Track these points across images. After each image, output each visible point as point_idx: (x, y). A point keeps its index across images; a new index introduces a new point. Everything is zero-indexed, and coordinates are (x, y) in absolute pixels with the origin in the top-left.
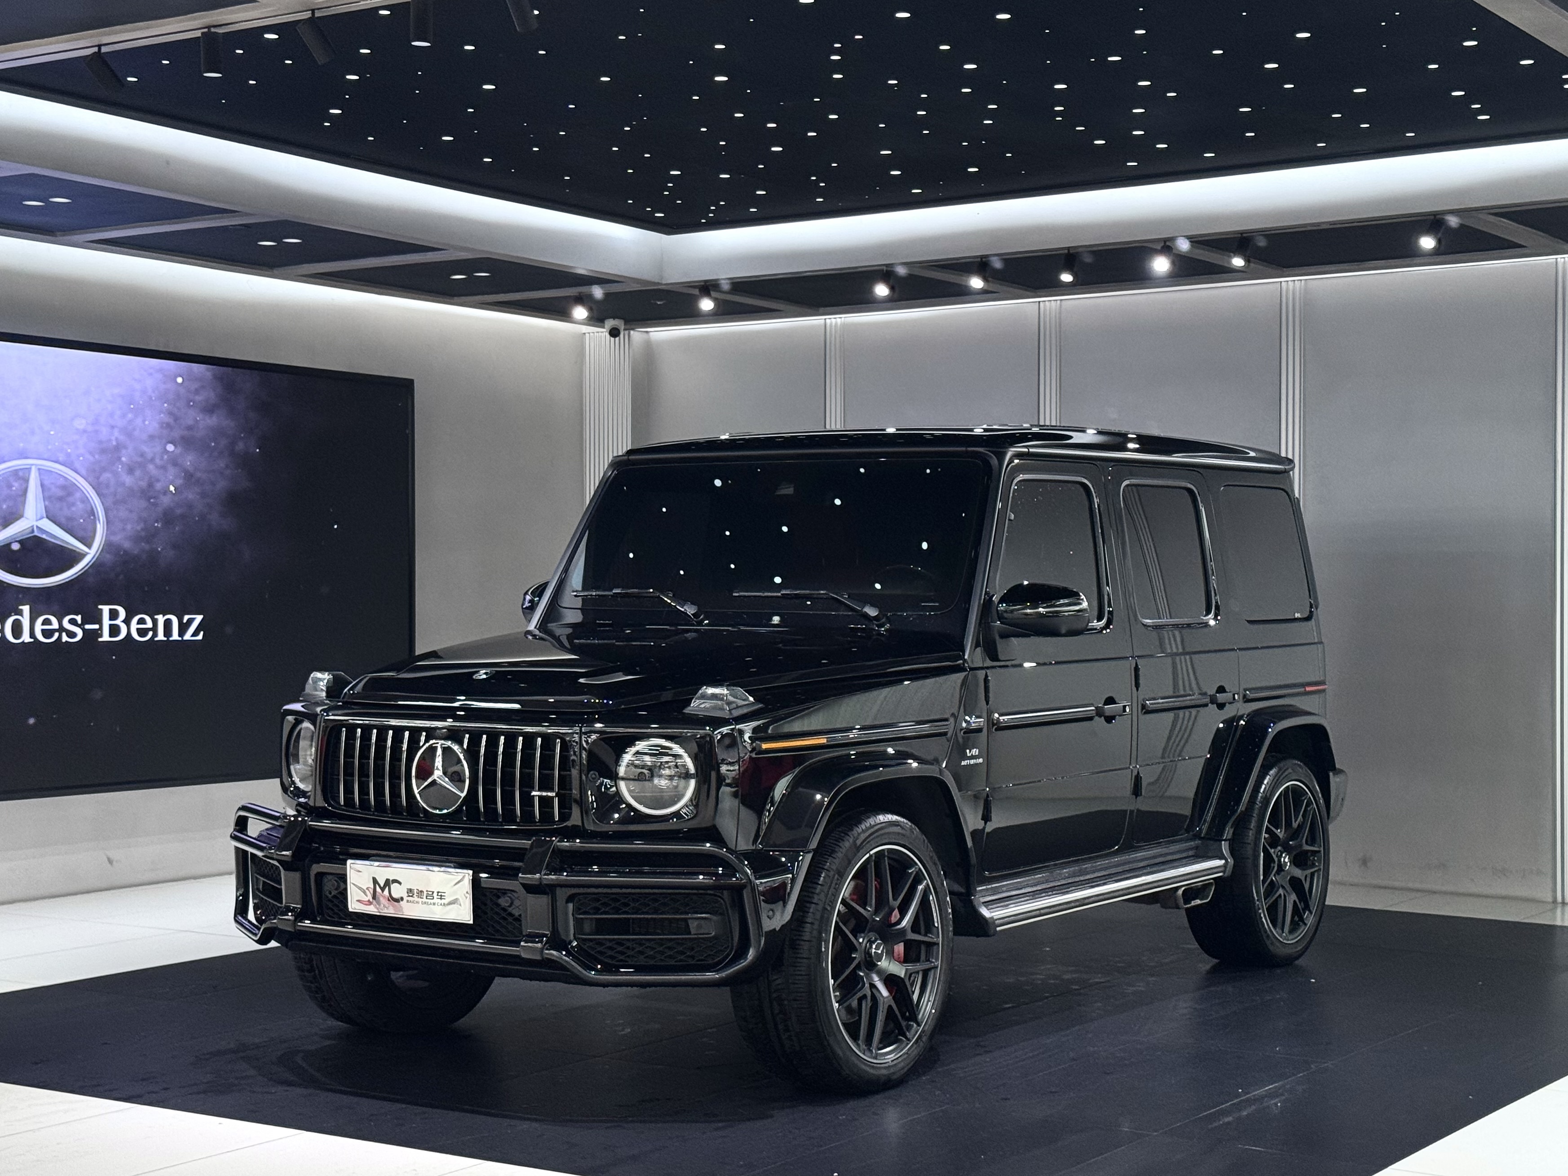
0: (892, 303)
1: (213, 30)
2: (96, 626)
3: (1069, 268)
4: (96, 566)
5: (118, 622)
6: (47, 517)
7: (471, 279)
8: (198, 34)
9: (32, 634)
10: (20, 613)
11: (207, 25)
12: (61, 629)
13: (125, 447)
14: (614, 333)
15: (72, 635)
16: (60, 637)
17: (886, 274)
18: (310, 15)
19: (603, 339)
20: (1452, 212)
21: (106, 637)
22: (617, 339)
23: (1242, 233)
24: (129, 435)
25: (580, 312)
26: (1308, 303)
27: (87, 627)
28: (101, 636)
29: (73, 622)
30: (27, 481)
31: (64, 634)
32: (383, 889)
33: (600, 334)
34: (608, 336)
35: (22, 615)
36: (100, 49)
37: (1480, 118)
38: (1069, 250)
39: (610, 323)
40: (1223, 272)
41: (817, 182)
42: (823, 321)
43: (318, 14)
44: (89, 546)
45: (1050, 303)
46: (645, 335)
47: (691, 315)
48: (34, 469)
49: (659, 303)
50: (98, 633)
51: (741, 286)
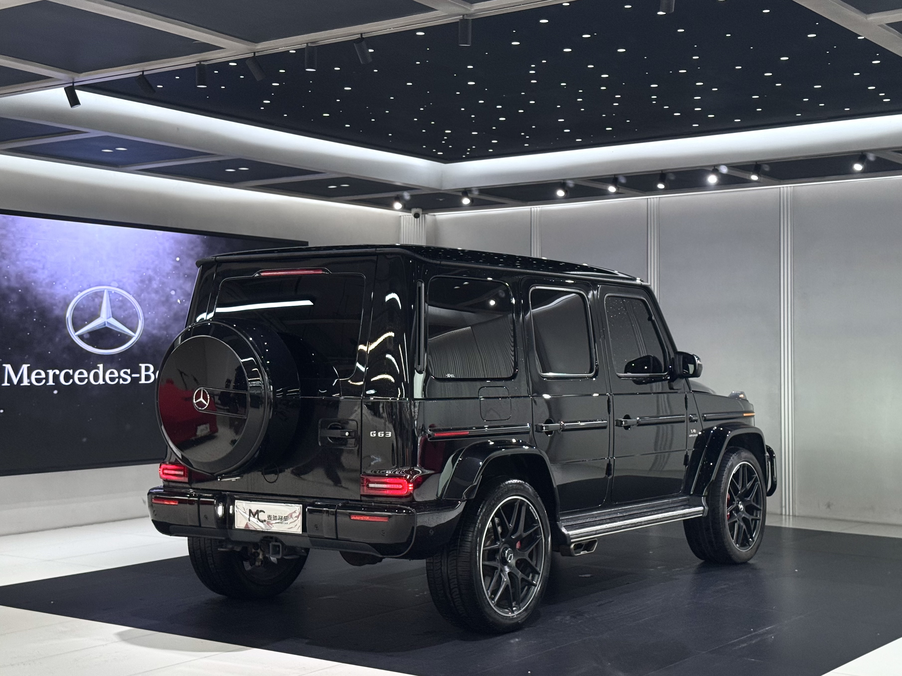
0: (567, 199)
1: (202, 63)
2: (138, 375)
3: (662, 181)
4: (138, 343)
5: (150, 373)
6: (113, 317)
7: (339, 188)
8: (194, 65)
9: (104, 380)
10: (98, 368)
11: (199, 60)
12: (119, 377)
13: (155, 280)
14: (417, 216)
15: (125, 380)
16: (119, 381)
17: (562, 185)
18: (253, 55)
19: (411, 219)
20: (871, 151)
21: (143, 381)
22: (418, 219)
23: (756, 162)
24: (156, 272)
25: (398, 205)
26: (795, 198)
27: (133, 375)
28: (140, 380)
29: (126, 373)
30: (102, 297)
31: (121, 380)
33: (409, 216)
34: (413, 218)
35: (99, 369)
36: (143, 73)
37: (884, 100)
38: (662, 171)
39: (414, 211)
40: (746, 182)
41: (525, 136)
42: (530, 209)
43: (257, 54)
44: (134, 332)
45: (653, 199)
46: (433, 217)
47: (457, 206)
48: (106, 291)
49: (441, 200)
50: (139, 379)
51: (484, 191)
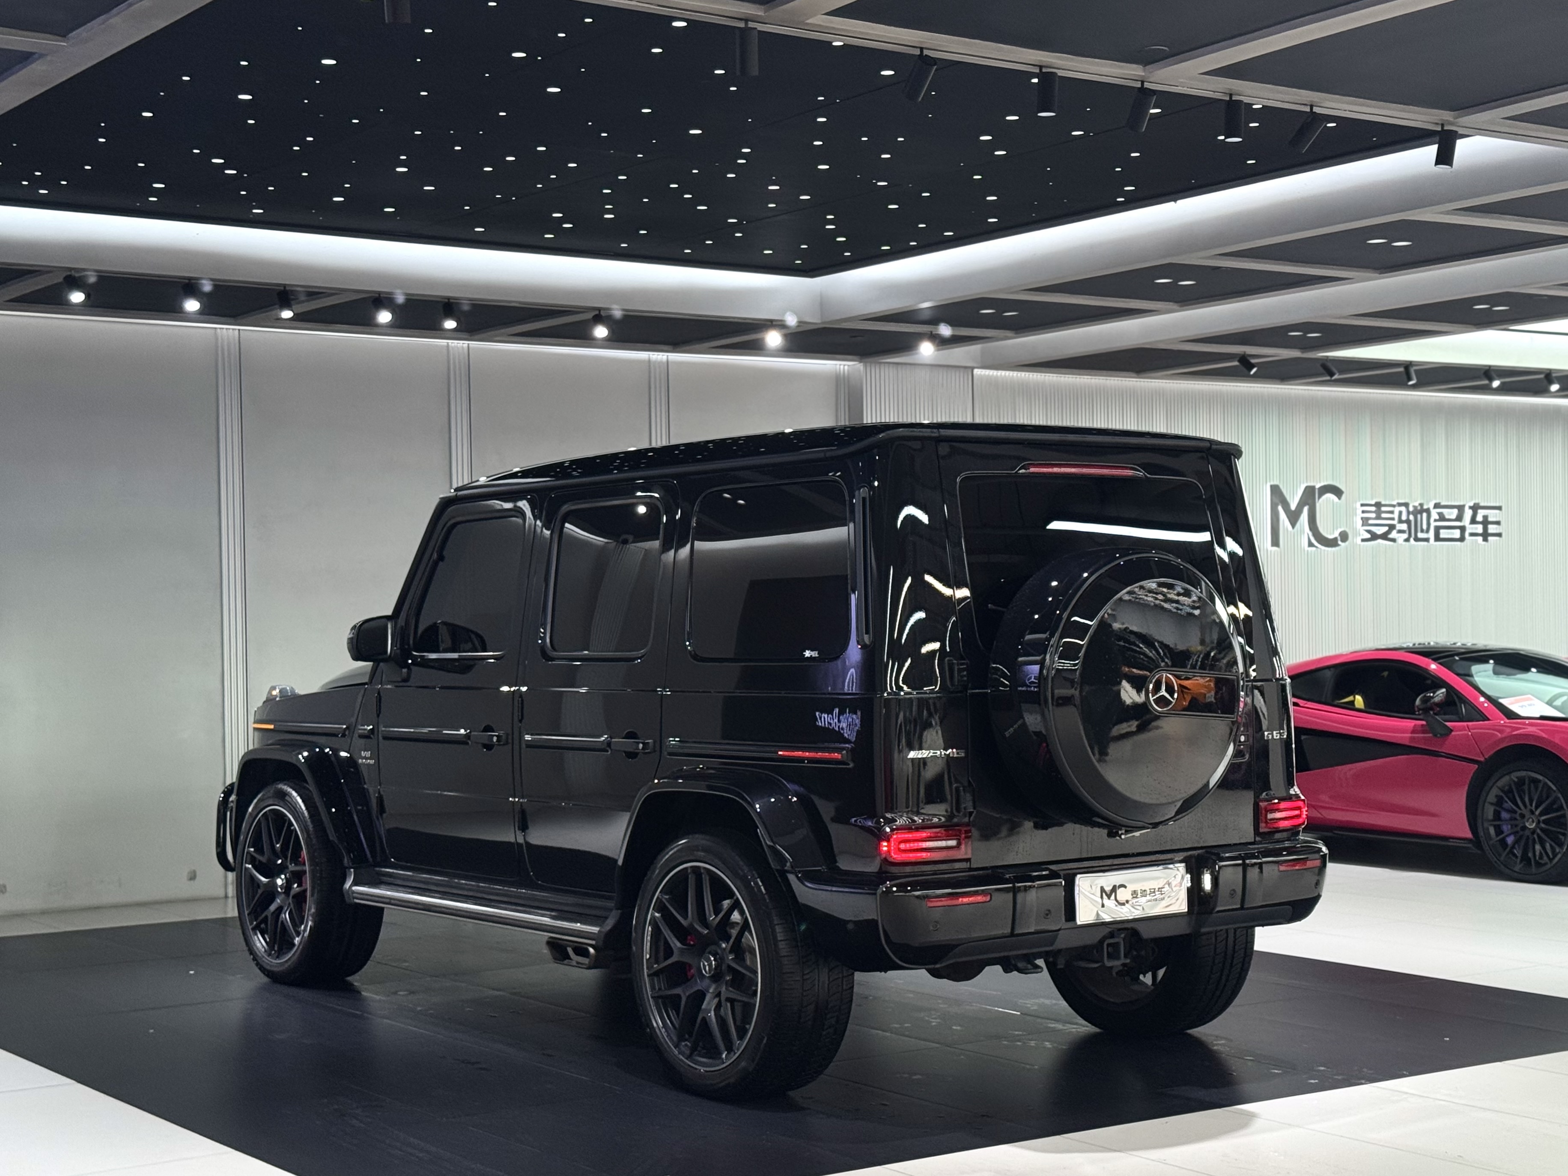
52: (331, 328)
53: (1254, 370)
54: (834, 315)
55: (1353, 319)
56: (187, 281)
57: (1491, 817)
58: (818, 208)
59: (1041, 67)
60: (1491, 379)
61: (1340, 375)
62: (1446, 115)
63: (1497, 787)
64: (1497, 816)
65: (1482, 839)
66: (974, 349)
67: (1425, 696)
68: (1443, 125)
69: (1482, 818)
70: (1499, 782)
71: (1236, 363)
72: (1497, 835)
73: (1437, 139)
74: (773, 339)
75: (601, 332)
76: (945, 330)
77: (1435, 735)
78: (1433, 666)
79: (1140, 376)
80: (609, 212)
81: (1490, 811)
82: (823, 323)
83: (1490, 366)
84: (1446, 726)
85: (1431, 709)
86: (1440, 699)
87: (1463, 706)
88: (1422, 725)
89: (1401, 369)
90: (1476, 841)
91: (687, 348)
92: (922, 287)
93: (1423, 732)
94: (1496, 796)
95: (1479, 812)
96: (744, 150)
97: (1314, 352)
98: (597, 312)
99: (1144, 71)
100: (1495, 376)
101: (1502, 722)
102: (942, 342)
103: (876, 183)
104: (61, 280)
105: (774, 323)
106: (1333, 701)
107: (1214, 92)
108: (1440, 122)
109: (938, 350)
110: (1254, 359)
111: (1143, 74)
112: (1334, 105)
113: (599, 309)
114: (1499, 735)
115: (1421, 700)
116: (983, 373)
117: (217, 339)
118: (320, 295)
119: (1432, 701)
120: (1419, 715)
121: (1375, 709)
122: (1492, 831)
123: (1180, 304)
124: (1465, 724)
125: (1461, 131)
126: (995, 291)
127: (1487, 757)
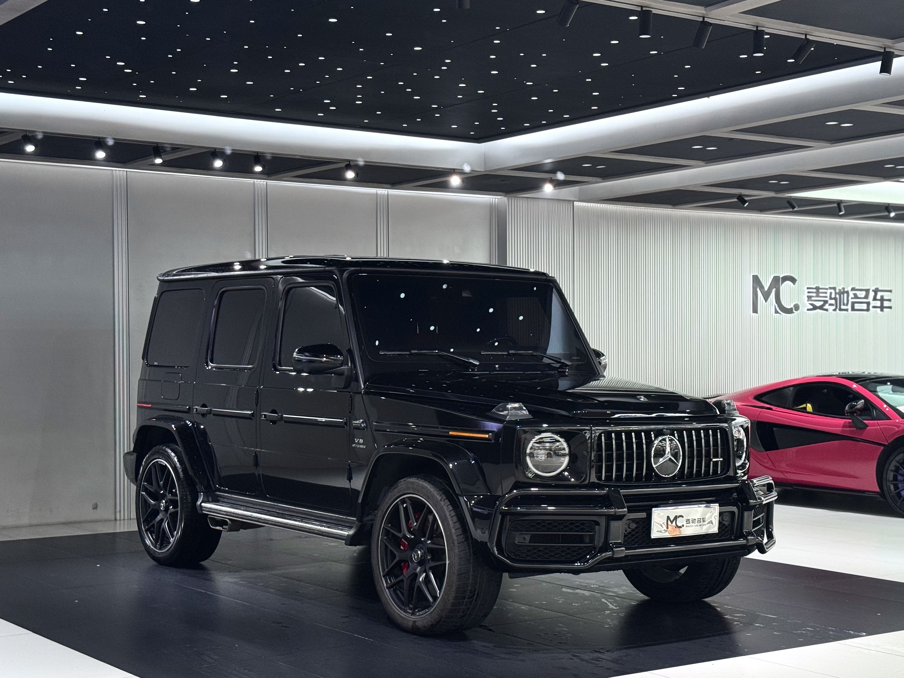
32: (672, 522)
52: (182, 171)
53: (747, 204)
54: (493, 166)
55: (810, 173)
56: (98, 139)
57: (891, 479)
58: (487, 99)
59: (642, 7)
60: (889, 212)
61: (798, 208)
62: (888, 42)
63: (896, 460)
64: (895, 478)
65: (886, 492)
66: (575, 189)
67: (851, 404)
68: (885, 48)
69: (886, 479)
70: (897, 457)
71: (736, 200)
72: (895, 490)
73: (881, 57)
74: (455, 181)
75: (350, 175)
76: (560, 176)
77: (857, 429)
78: (854, 386)
79: (675, 207)
80: (359, 99)
81: (891, 476)
82: (485, 171)
83: (889, 204)
84: (864, 422)
85: (855, 412)
86: (860, 406)
87: (874, 410)
88: (849, 422)
89: (836, 205)
90: (882, 493)
91: (401, 186)
92: (547, 150)
93: (850, 427)
94: (895, 466)
95: (884, 476)
96: (447, 61)
97: (783, 194)
98: (348, 163)
99: (706, 10)
100: (892, 210)
101: (897, 421)
102: (558, 184)
103: (526, 83)
104: (20, 138)
105: (455, 171)
106: (793, 407)
107: (747, 25)
108: (883, 46)
109: (555, 189)
110: (747, 197)
111: (705, 12)
112: (820, 34)
113: (349, 161)
114: (897, 429)
115: (848, 406)
116: (579, 205)
117: (113, 176)
118: (178, 150)
119: (856, 407)
120: (847, 416)
121: (818, 412)
122: (892, 487)
123: (705, 162)
124: (876, 421)
125: (896, 52)
126: (592, 153)
127: (889, 442)
